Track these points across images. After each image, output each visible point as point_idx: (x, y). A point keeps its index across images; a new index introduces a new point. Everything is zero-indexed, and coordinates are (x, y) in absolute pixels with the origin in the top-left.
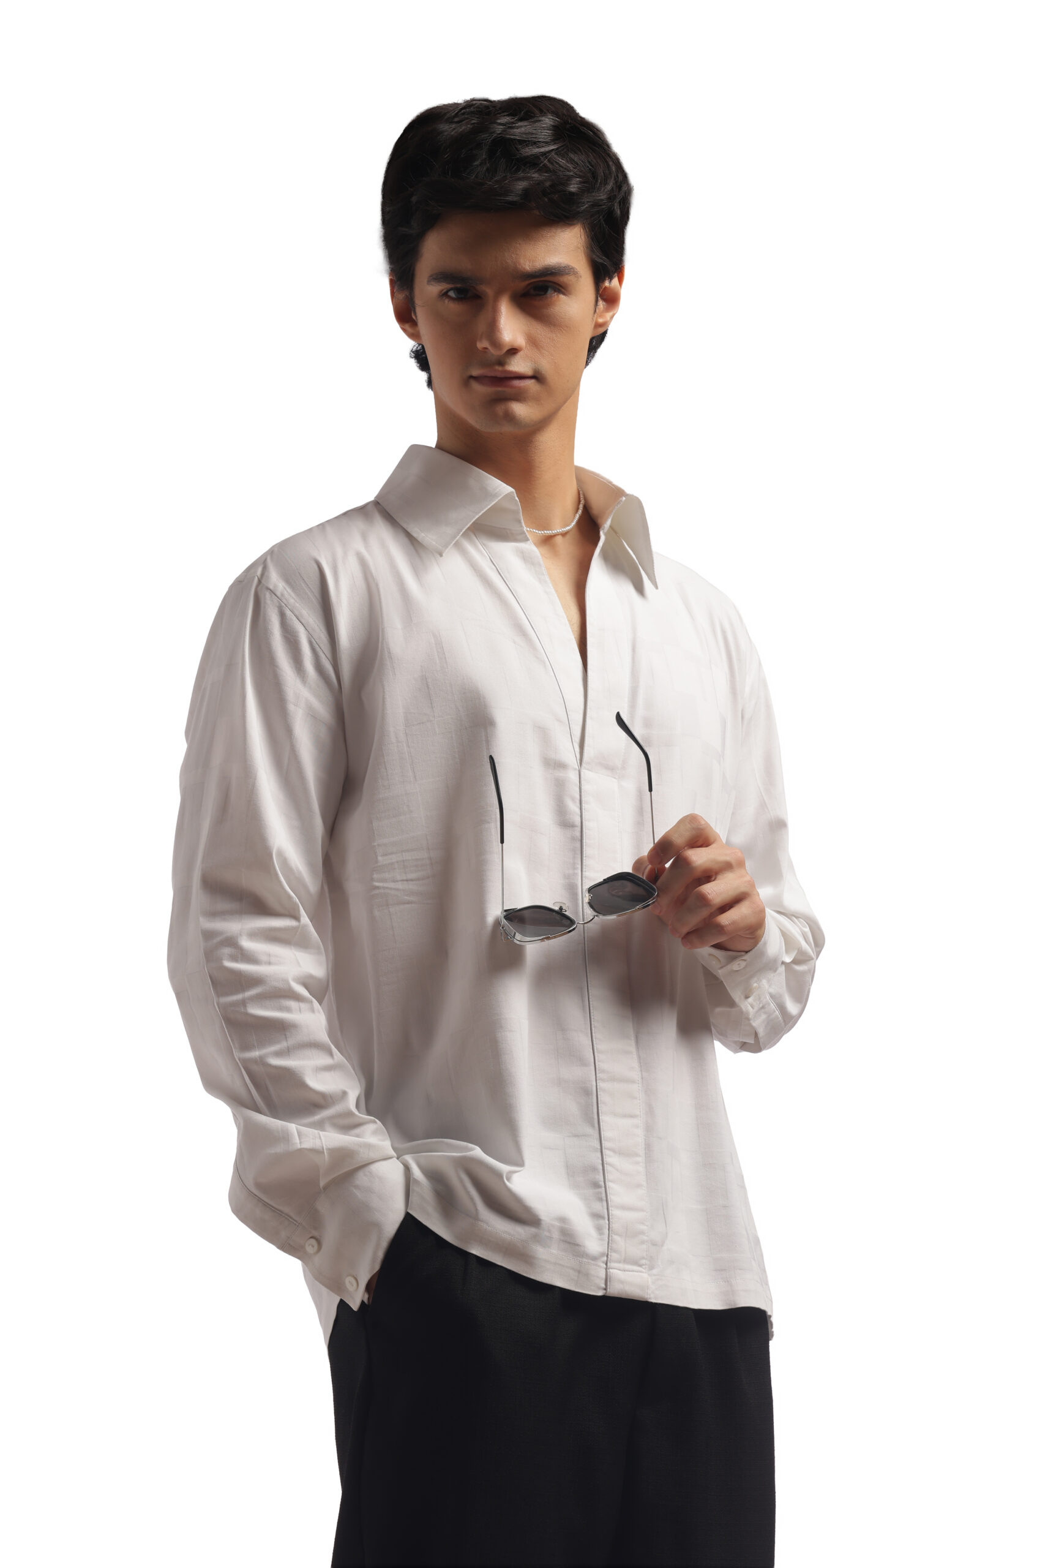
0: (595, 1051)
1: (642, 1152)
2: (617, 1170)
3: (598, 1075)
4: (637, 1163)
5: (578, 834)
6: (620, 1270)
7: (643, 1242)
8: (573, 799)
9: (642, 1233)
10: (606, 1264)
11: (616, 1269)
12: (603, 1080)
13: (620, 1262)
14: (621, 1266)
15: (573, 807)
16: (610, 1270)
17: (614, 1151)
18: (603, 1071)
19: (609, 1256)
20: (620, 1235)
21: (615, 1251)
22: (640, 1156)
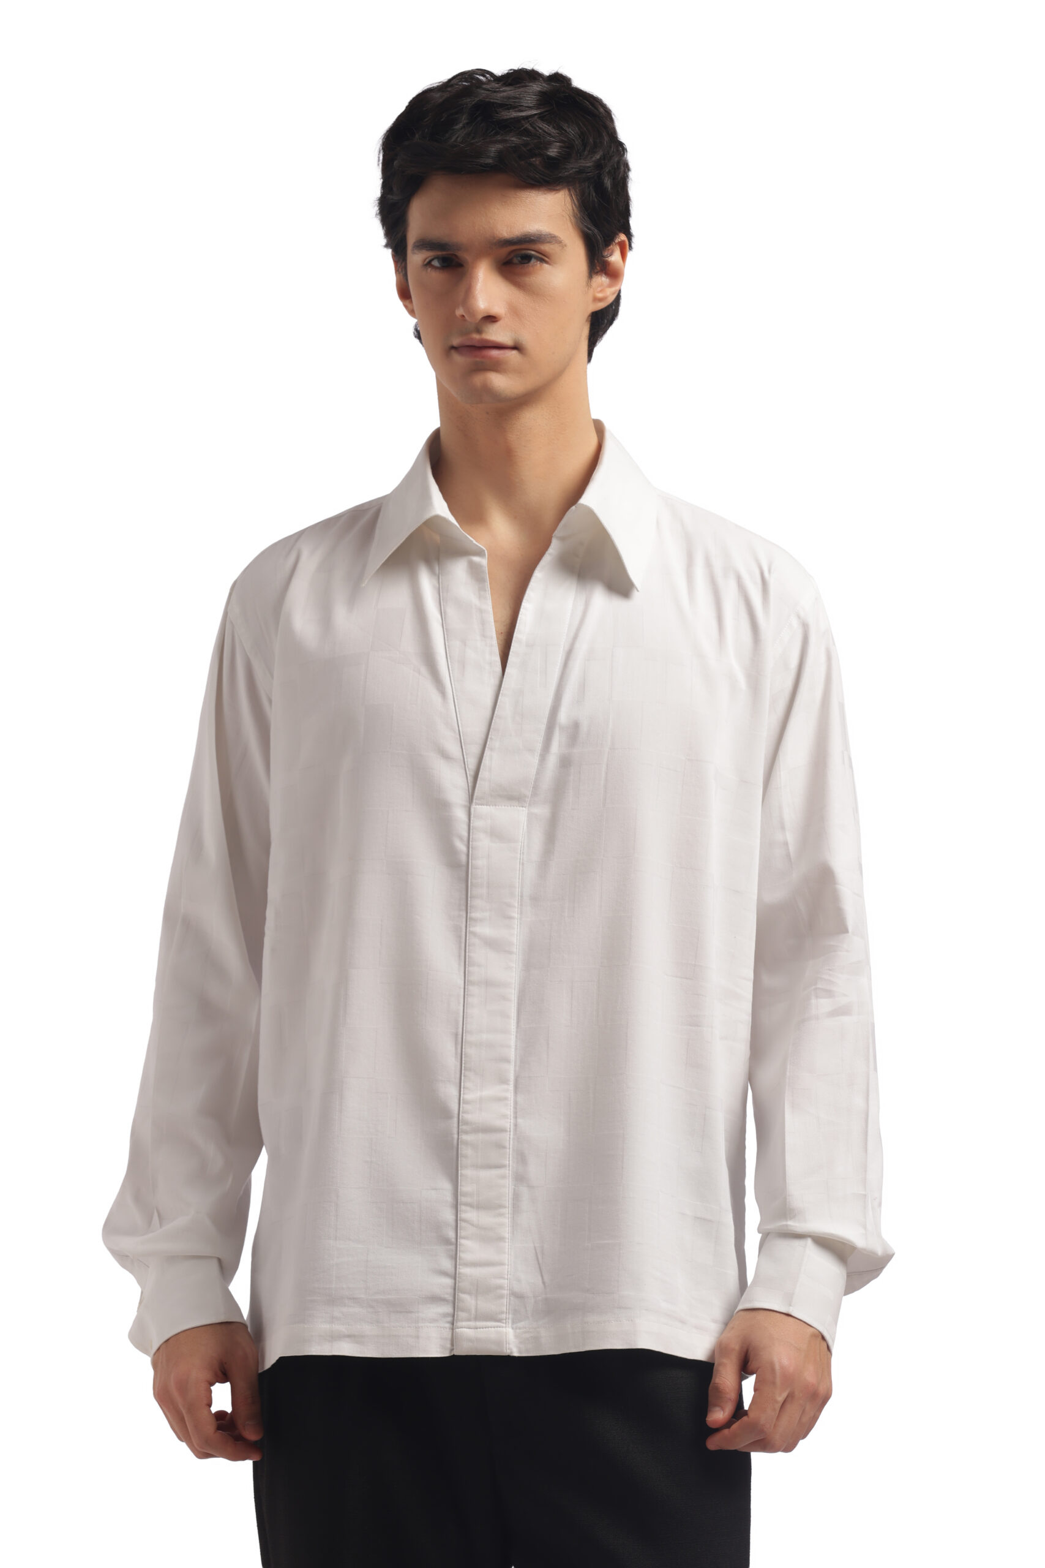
0: (461, 1101)
1: (508, 1201)
2: (473, 1225)
3: (460, 1127)
4: (501, 1215)
5: (463, 874)
6: (469, 1328)
7: (501, 1297)
8: (461, 838)
9: (501, 1287)
10: (453, 1324)
11: (465, 1328)
12: (466, 1133)
13: (469, 1320)
14: (472, 1324)
15: (461, 847)
16: (457, 1330)
17: (471, 1205)
18: (466, 1123)
19: (456, 1316)
20: (469, 1293)
21: (463, 1310)
22: (505, 1207)
